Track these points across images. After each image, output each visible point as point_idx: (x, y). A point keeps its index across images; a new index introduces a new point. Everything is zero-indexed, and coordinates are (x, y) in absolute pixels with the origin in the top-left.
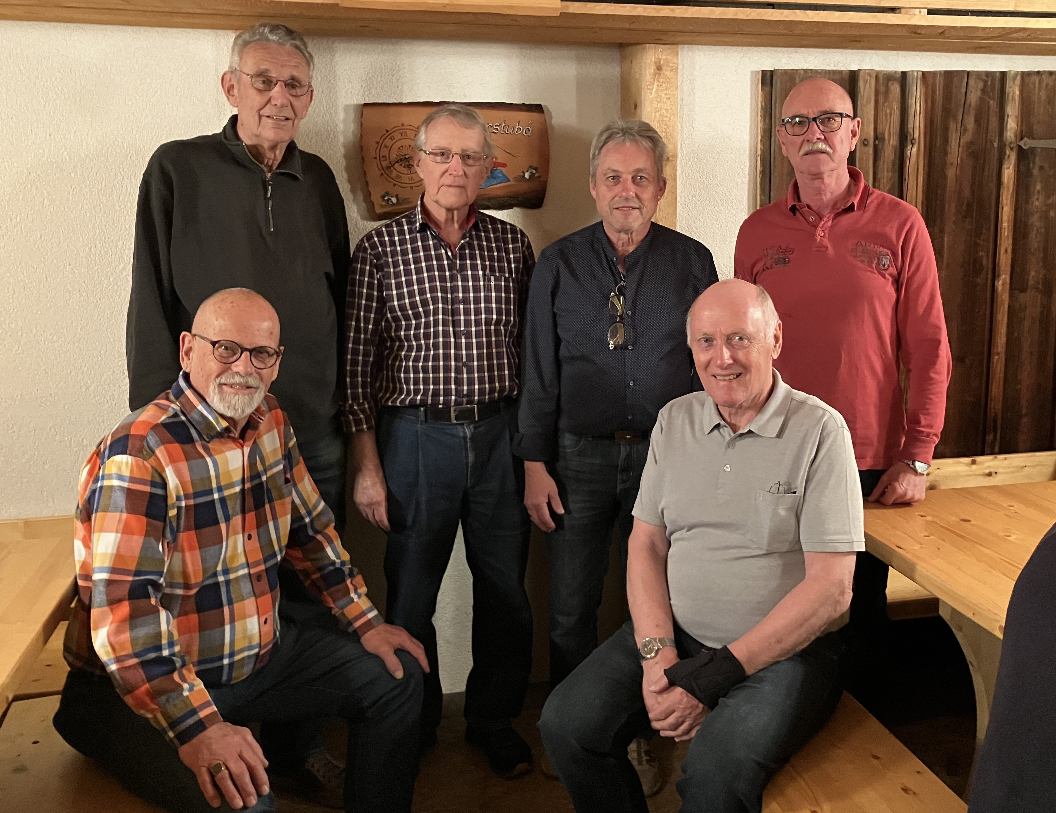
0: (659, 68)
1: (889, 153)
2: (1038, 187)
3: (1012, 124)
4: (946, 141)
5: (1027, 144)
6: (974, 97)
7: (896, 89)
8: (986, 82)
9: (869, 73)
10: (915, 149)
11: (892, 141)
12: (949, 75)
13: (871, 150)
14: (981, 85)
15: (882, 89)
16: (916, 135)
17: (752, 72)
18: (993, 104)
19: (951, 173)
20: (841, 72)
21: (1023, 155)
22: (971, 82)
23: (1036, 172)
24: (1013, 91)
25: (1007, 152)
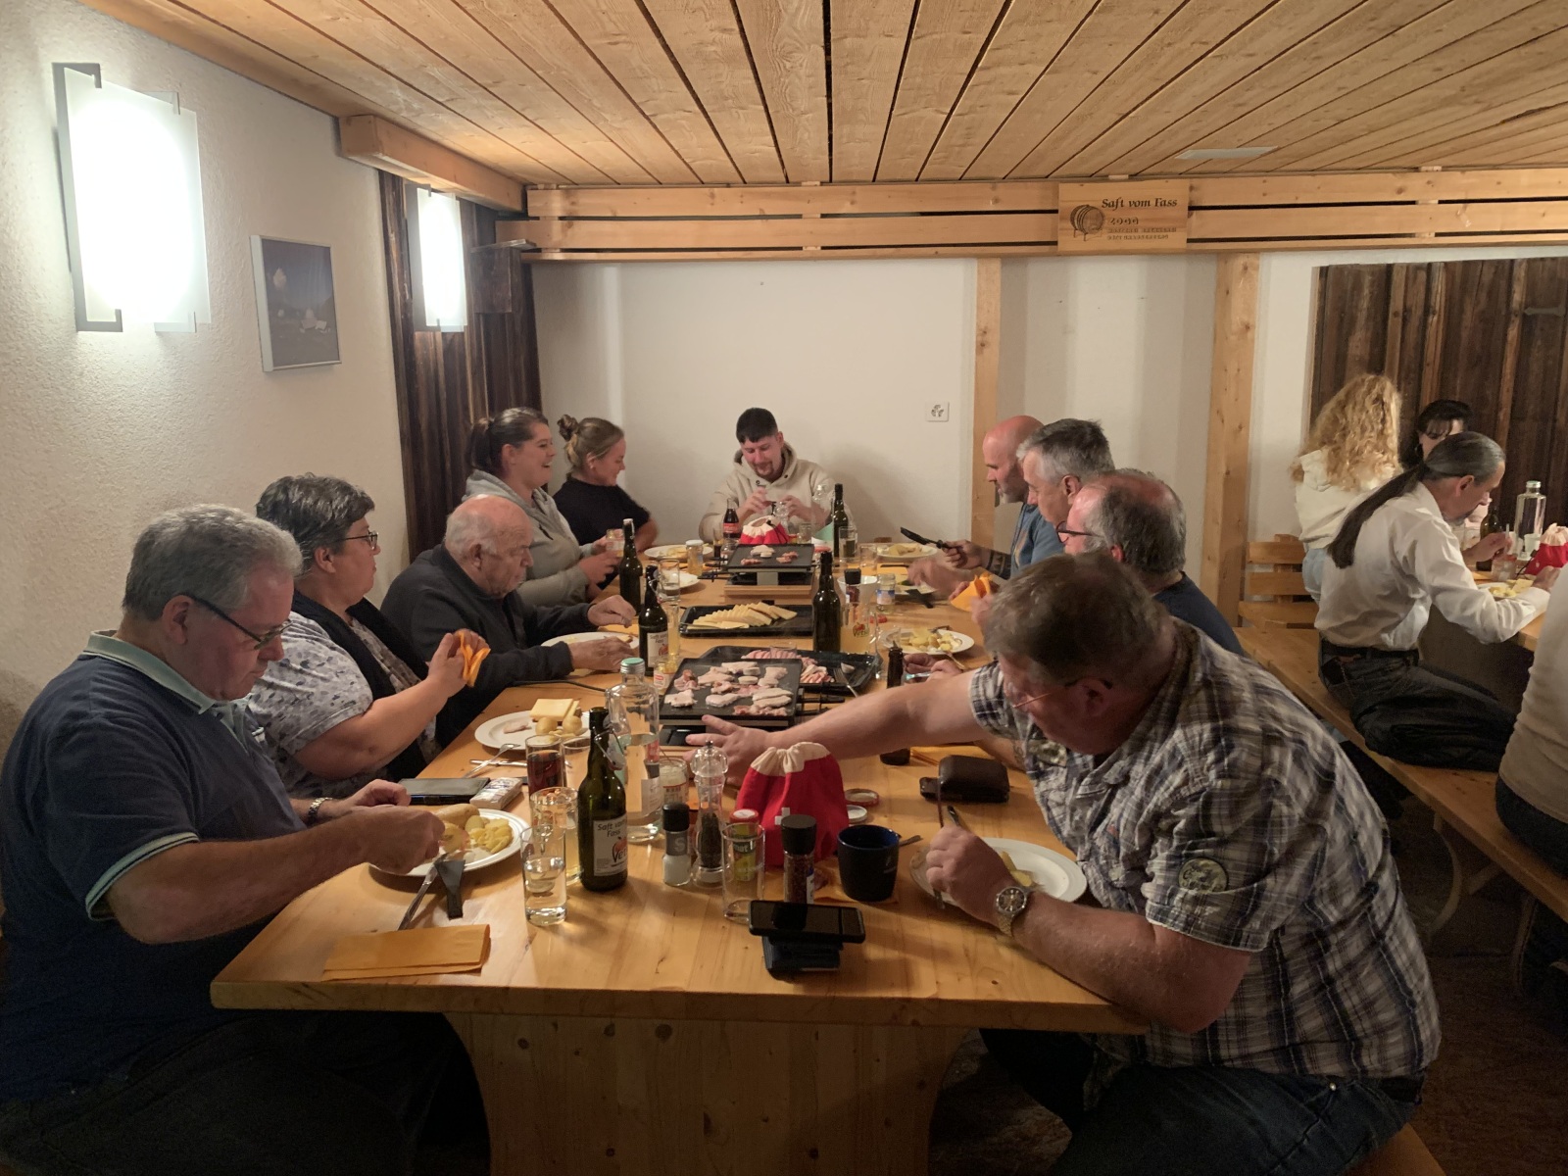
0: (1246, 268)
1: (1415, 322)
2: (1539, 343)
3: (1518, 297)
4: (1462, 311)
5: (1530, 311)
6: (1487, 278)
7: (1422, 275)
8: (1497, 267)
9: (1401, 266)
10: (1435, 318)
11: (1418, 313)
12: (1467, 263)
13: (1400, 320)
14: (1493, 270)
15: (1411, 276)
16: (1437, 308)
17: (1313, 268)
18: (1503, 283)
19: (1465, 334)
20: (1380, 265)
21: (1527, 321)
22: (1485, 269)
23: (1537, 332)
24: (1520, 273)
25: (1513, 318)
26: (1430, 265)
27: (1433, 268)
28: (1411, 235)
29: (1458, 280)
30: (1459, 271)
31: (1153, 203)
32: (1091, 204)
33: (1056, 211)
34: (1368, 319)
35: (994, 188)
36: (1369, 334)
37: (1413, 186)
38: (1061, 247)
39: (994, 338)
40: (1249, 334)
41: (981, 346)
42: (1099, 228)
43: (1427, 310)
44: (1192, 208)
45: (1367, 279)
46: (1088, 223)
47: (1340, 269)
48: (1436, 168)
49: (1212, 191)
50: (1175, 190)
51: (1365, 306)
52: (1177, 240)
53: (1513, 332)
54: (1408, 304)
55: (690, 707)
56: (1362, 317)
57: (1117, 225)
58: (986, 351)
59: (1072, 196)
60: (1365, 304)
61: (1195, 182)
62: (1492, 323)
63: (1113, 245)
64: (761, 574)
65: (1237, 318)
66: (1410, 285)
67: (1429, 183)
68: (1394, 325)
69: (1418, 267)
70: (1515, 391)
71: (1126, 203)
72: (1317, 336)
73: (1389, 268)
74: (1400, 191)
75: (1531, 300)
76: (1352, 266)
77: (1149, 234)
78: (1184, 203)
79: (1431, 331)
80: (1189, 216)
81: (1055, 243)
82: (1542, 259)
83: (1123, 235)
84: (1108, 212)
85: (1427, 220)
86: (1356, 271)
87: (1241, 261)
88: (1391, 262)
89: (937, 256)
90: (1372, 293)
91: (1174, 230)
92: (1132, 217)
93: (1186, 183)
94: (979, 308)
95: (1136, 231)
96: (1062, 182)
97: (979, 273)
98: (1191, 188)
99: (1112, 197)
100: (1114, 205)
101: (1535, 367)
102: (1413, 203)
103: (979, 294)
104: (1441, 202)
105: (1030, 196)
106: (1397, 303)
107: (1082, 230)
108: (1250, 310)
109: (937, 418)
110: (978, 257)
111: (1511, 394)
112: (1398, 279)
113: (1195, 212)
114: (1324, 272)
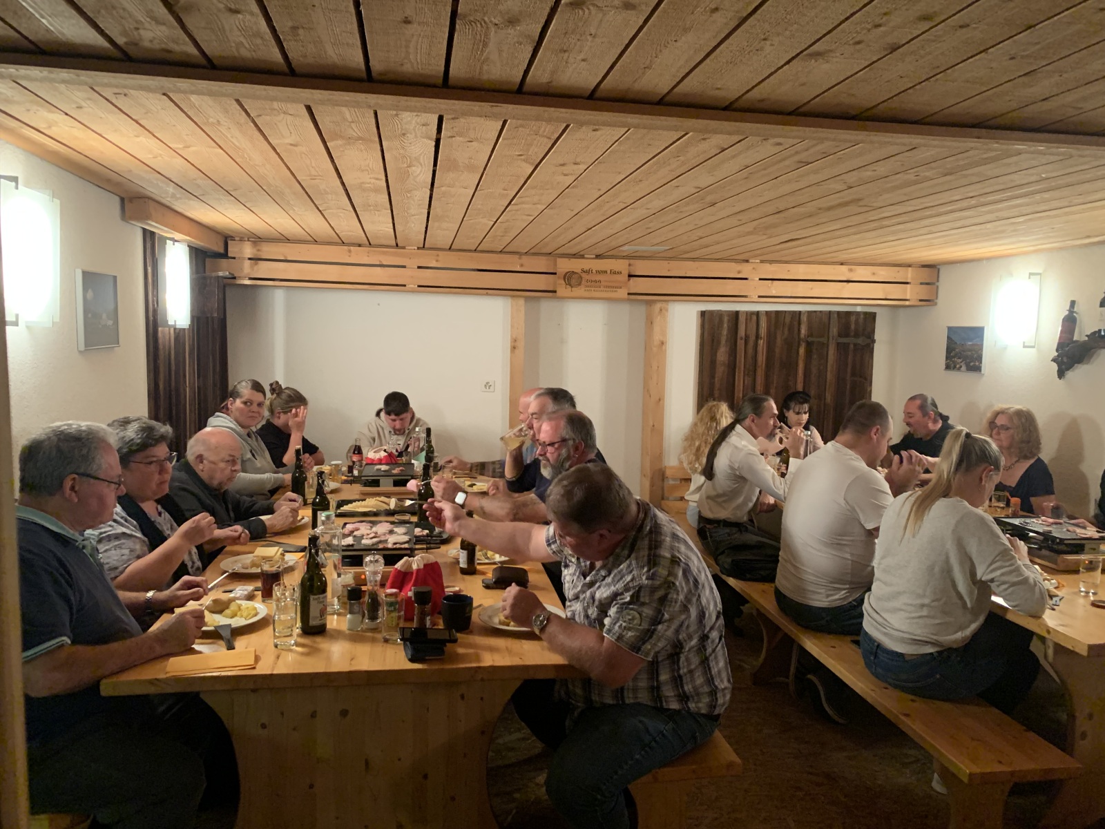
0: (661, 310)
1: (751, 343)
2: (815, 356)
3: (803, 331)
4: (776, 338)
5: (810, 339)
6: (788, 320)
7: (754, 318)
9: (743, 312)
10: (762, 341)
11: (752, 338)
12: (777, 313)
13: (744, 341)
14: (791, 316)
15: (749, 318)
16: (763, 335)
17: (697, 312)
18: (796, 323)
19: (777, 350)
20: (732, 311)
21: (809, 344)
22: (787, 315)
23: (814, 351)
24: (804, 318)
25: (801, 342)
26: (758, 312)
27: (760, 315)
28: (745, 296)
29: (773, 322)
30: (773, 315)
31: (609, 272)
32: (575, 271)
33: (555, 274)
34: (726, 341)
35: (520, 258)
36: (728, 349)
37: (746, 270)
38: (559, 293)
39: (521, 344)
40: (664, 347)
41: (514, 348)
42: (580, 284)
43: (758, 337)
44: (630, 276)
45: (726, 319)
46: (573, 281)
47: (711, 312)
48: (757, 261)
49: (641, 267)
50: (621, 265)
51: (725, 333)
52: (622, 293)
53: (802, 351)
54: (748, 332)
55: (352, 545)
56: (723, 340)
57: (589, 283)
58: (516, 351)
59: (564, 265)
60: (725, 332)
61: (632, 261)
62: (791, 346)
63: (586, 294)
64: (382, 480)
65: (657, 337)
66: (748, 321)
67: (754, 268)
68: (741, 344)
69: (752, 313)
70: (804, 382)
71: (594, 271)
72: (700, 350)
73: (737, 313)
74: (739, 272)
75: (810, 335)
76: (718, 311)
77: (607, 289)
78: (626, 273)
79: (760, 348)
80: (629, 280)
81: (555, 292)
82: (815, 312)
83: (593, 289)
84: (584, 275)
85: (754, 288)
86: (720, 314)
87: (658, 306)
88: (738, 309)
89: (487, 294)
90: (728, 327)
91: (621, 288)
92: (598, 279)
93: (627, 262)
94: (512, 326)
95: (600, 287)
96: (559, 257)
97: (512, 306)
98: (630, 265)
99: (586, 268)
100: (588, 272)
101: (814, 370)
102: (746, 279)
103: (512, 318)
104: (760, 279)
105: (541, 264)
106: (742, 332)
107: (570, 285)
108: (664, 333)
109: (488, 390)
110: (513, 296)
111: (802, 384)
112: (742, 319)
113: (632, 278)
114: (703, 314)
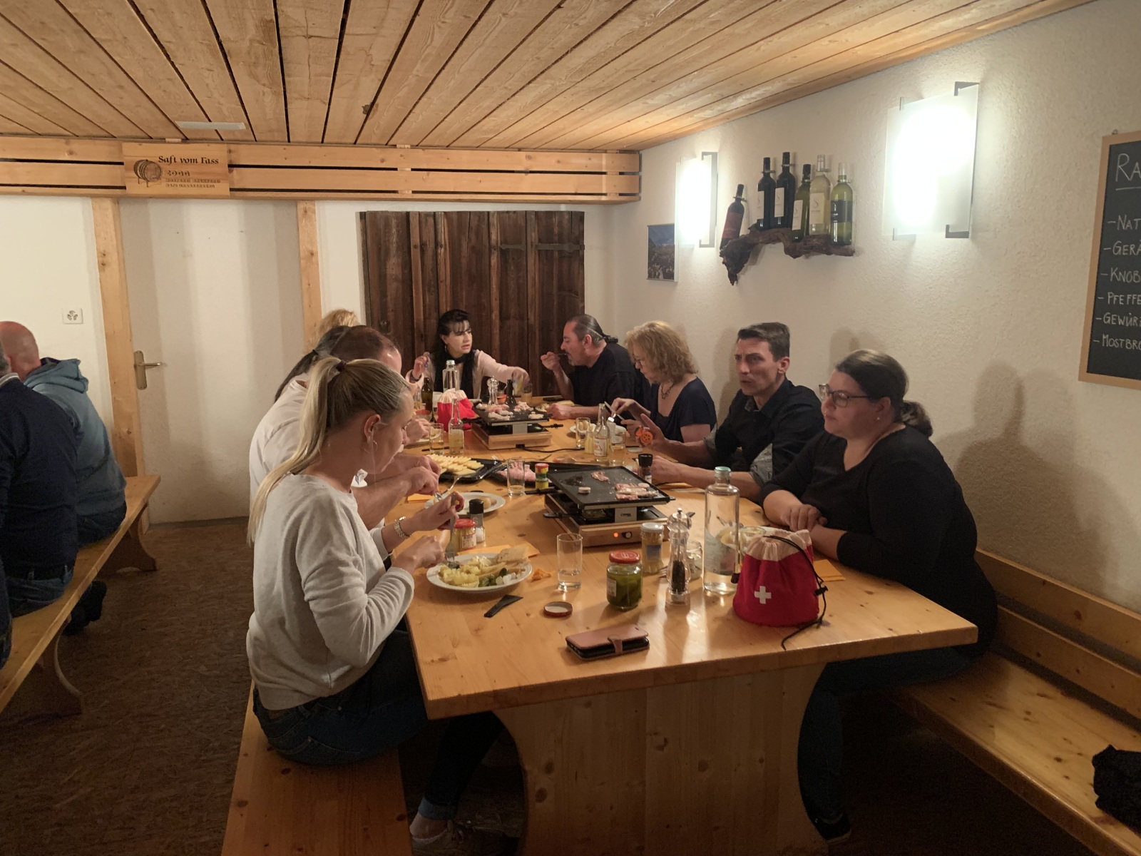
26: (435, 213)
27: (437, 216)
28: (396, 192)
29: (455, 226)
30: (455, 217)
31: (199, 161)
32: (149, 159)
33: (122, 164)
34: (398, 249)
35: (67, 143)
36: (400, 261)
37: (391, 158)
38: (129, 191)
39: (113, 259)
40: (314, 259)
41: (103, 265)
42: (158, 178)
43: (437, 244)
44: (231, 166)
45: (394, 222)
46: (148, 175)
47: (374, 214)
48: (406, 146)
49: (246, 154)
50: (217, 152)
52: (223, 188)
53: (494, 260)
54: (424, 239)
56: (393, 247)
57: (172, 176)
58: (107, 269)
59: (135, 152)
60: (394, 239)
61: (233, 147)
62: (479, 253)
63: (170, 191)
65: (305, 247)
66: (424, 225)
67: (401, 156)
68: (416, 254)
69: (427, 215)
70: (501, 300)
71: (178, 160)
72: (364, 261)
73: (408, 214)
74: (383, 161)
75: (505, 241)
76: (382, 212)
77: (199, 184)
78: (224, 162)
79: (441, 258)
80: (230, 172)
81: (124, 188)
82: (508, 212)
83: (178, 184)
84: (162, 165)
85: (405, 181)
86: (386, 216)
88: (408, 210)
90: (398, 231)
91: (219, 182)
92: (184, 171)
93: (225, 147)
94: (97, 235)
95: (189, 181)
96: (125, 141)
97: (94, 209)
98: (230, 151)
99: (166, 155)
100: (169, 161)
101: (512, 286)
102: (396, 169)
103: (96, 225)
104: (413, 170)
105: (101, 150)
106: (415, 239)
107: (145, 179)
108: (312, 241)
109: (73, 321)
110: (92, 196)
111: (498, 302)
112: (414, 222)
113: (235, 170)
114: (363, 216)
